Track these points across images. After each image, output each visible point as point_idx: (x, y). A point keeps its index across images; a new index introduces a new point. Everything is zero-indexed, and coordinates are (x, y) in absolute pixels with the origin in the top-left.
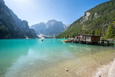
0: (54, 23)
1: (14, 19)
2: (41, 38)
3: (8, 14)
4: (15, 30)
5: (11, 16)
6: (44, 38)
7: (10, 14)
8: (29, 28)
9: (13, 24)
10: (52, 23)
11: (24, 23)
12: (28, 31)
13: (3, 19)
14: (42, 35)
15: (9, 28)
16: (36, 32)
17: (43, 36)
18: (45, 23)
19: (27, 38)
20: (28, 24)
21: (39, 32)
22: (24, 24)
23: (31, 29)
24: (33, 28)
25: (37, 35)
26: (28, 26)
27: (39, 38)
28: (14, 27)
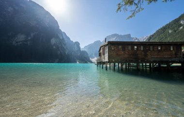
1: (66, 42)
3: (61, 38)
4: (66, 53)
5: (63, 39)
7: (62, 37)
8: (81, 50)
9: (65, 47)
12: (79, 54)
14: (96, 58)
15: (60, 52)
16: (89, 55)
18: (101, 41)
19: (78, 63)
20: (80, 46)
21: (92, 55)
22: (76, 46)
23: (83, 51)
24: (85, 50)
25: (90, 59)
26: (79, 48)
27: (91, 62)
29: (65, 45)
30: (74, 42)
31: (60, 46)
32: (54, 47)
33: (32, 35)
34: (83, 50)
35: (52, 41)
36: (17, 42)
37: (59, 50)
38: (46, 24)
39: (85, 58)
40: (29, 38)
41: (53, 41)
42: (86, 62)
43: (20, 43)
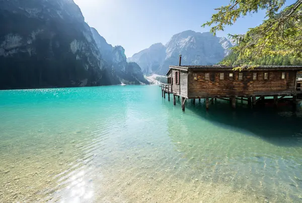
0: (187, 40)
1: (99, 47)
2: (152, 83)
3: (89, 39)
5: (93, 41)
6: (160, 83)
7: (91, 37)
8: (128, 61)
9: (98, 57)
10: (184, 42)
11: (117, 53)
12: (124, 69)
13: (82, 50)
14: (155, 76)
15: (90, 66)
16: (143, 70)
17: (158, 79)
19: (123, 84)
21: (148, 69)
23: (130, 63)
24: (136, 61)
25: (145, 77)
26: (124, 58)
27: (147, 83)
28: (99, 61)
29: (97, 52)
30: (113, 46)
31: (88, 54)
32: (78, 57)
33: (33, 35)
34: (132, 61)
35: (71, 47)
36: (7, 51)
37: (88, 63)
38: (58, 13)
39: (135, 75)
40: (29, 42)
41: (75, 46)
42: (137, 83)
43: (14, 51)
